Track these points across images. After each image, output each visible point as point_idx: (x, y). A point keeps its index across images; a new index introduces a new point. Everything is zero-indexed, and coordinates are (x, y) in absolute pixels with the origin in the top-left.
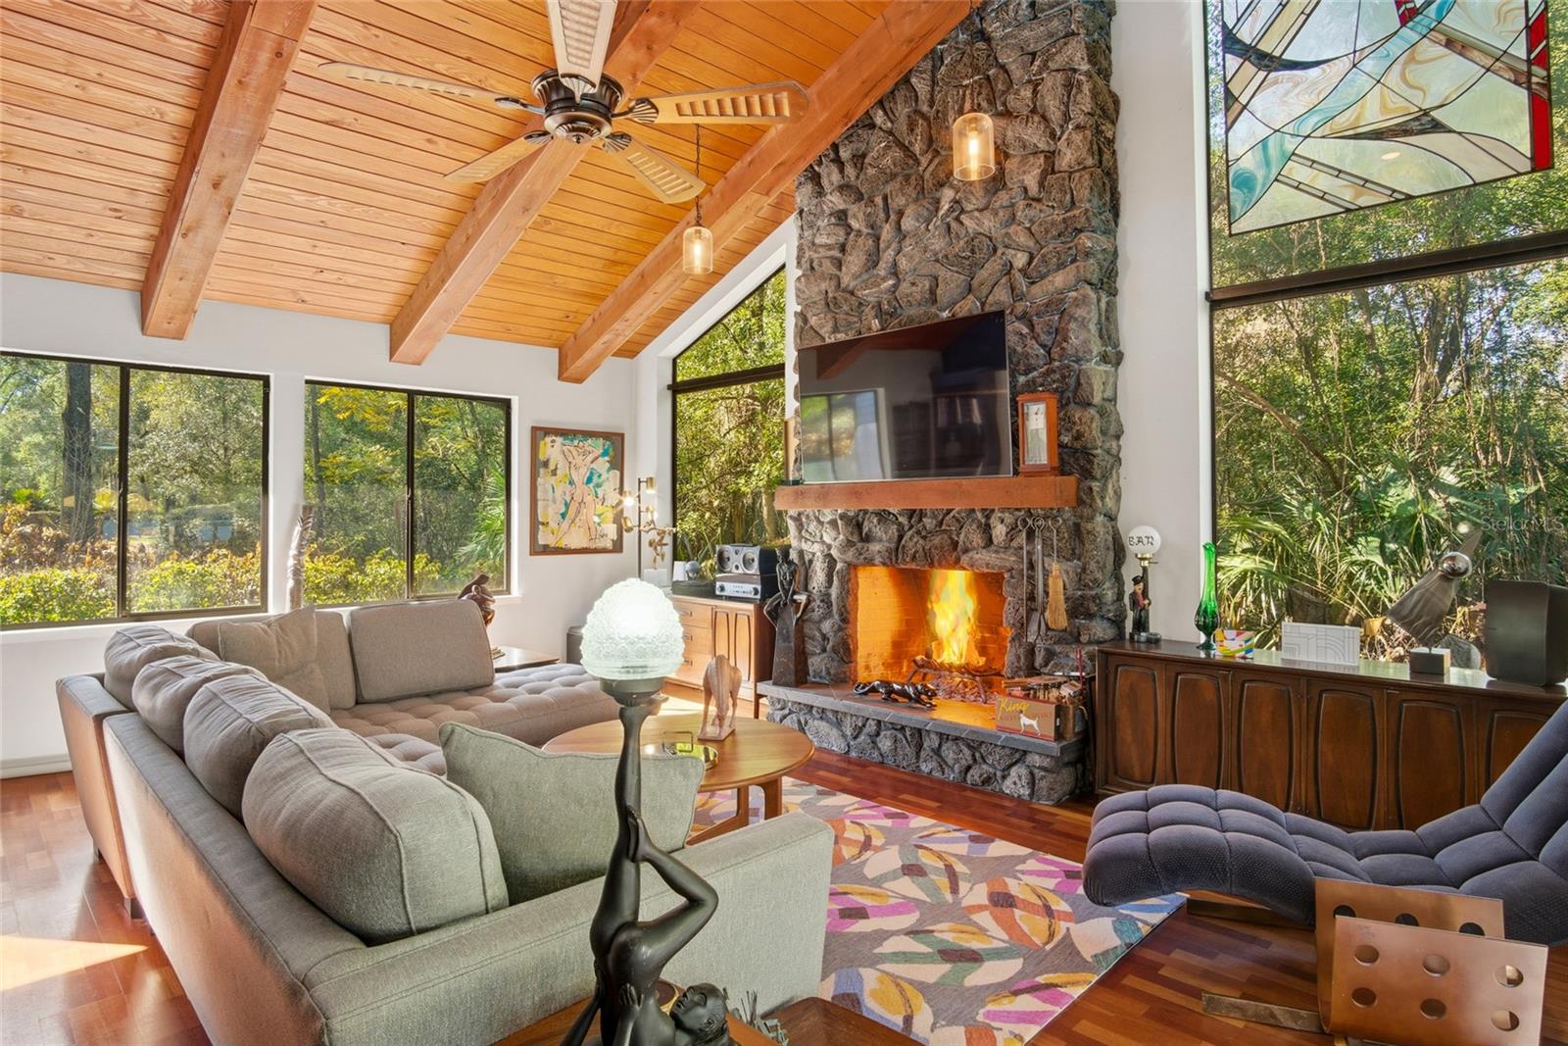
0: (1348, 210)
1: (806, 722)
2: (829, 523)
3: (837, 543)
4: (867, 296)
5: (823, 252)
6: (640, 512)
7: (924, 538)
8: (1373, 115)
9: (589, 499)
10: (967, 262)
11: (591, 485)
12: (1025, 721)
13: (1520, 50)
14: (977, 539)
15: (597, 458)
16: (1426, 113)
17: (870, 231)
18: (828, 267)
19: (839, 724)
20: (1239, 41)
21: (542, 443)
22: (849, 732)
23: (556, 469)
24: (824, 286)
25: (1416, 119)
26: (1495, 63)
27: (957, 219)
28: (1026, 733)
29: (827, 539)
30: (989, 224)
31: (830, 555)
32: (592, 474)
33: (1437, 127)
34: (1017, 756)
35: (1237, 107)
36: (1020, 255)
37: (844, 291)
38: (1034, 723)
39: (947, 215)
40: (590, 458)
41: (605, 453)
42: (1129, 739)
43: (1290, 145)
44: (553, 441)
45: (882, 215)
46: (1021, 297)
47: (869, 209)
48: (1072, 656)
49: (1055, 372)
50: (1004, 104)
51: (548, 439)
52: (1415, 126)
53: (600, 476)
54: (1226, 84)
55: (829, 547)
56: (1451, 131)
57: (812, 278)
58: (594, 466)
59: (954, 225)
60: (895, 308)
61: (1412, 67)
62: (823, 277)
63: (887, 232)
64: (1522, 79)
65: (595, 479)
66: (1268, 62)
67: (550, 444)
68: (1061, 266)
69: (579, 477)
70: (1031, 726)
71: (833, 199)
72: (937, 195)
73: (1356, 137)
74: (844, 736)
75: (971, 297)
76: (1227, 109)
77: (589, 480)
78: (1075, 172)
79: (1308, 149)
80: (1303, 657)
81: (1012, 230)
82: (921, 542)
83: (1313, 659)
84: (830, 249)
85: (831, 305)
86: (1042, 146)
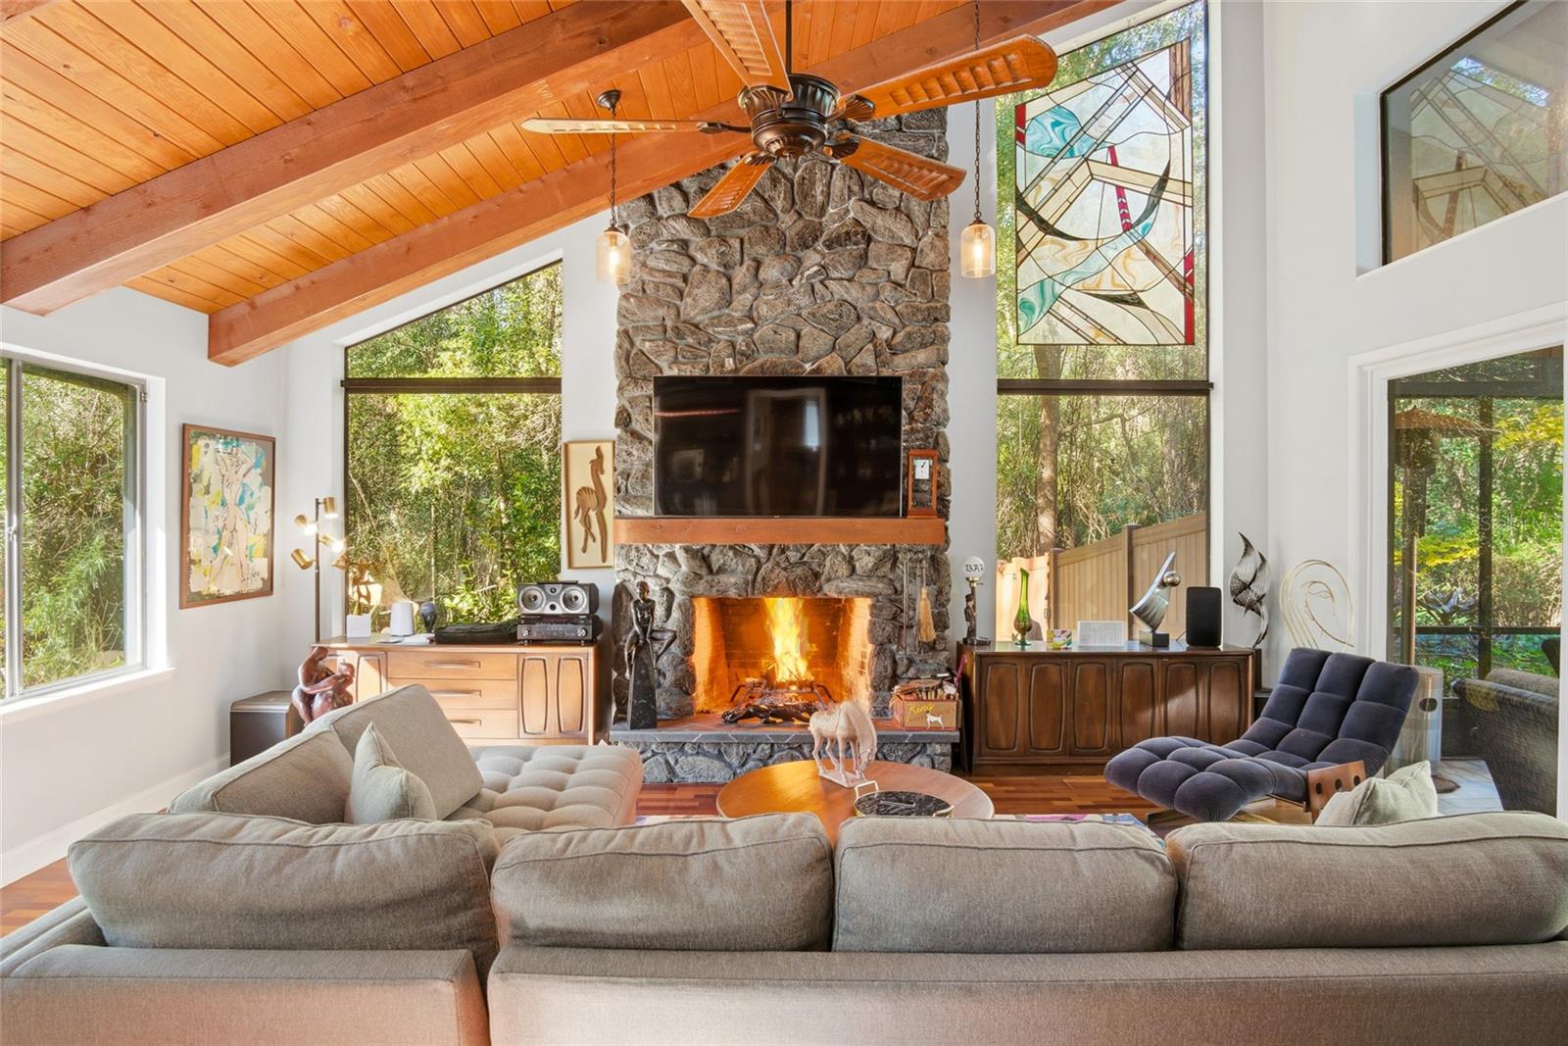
0: (1091, 344)
1: (677, 762)
2: (666, 555)
3: (679, 576)
4: (719, 333)
5: (659, 278)
6: (318, 541)
7: (785, 569)
8: (1107, 287)
9: (240, 525)
10: (835, 324)
11: (243, 507)
12: (931, 718)
13: (1181, 269)
14: (844, 570)
15: (249, 470)
16: (1135, 293)
17: (722, 269)
18: (666, 293)
19: (720, 756)
20: (1026, 204)
21: (195, 447)
22: (735, 761)
23: (208, 486)
24: (661, 312)
25: (1130, 295)
26: (1170, 273)
27: (822, 282)
28: (931, 729)
29: (661, 571)
30: (854, 294)
31: (667, 589)
32: (244, 492)
33: (1140, 303)
34: (919, 748)
35: (1024, 253)
36: (884, 328)
37: (684, 322)
38: (939, 719)
39: (812, 276)
40: (242, 471)
41: (256, 465)
42: (997, 718)
43: (1059, 289)
44: (207, 445)
45: (738, 257)
46: (884, 364)
47: (723, 248)
48: (930, 661)
49: (919, 432)
50: (871, 194)
51: (202, 442)
52: (1129, 299)
53: (252, 495)
54: (1017, 233)
55: (668, 580)
56: (1147, 308)
57: (644, 301)
58: (245, 480)
59: (818, 287)
60: (753, 351)
61: (1128, 261)
62: (659, 302)
63: (740, 275)
64: (1182, 288)
65: (248, 500)
66: (1046, 227)
67: (203, 449)
68: (923, 346)
69: (231, 497)
70: (937, 722)
71: (676, 225)
72: (800, 254)
73: (1096, 296)
74: (729, 765)
75: (833, 354)
76: (1018, 251)
77: (241, 501)
78: (936, 271)
79: (1069, 295)
80: (1092, 644)
81: (878, 305)
82: (783, 573)
83: (1098, 644)
84: (669, 276)
85: (669, 332)
86: (907, 241)
